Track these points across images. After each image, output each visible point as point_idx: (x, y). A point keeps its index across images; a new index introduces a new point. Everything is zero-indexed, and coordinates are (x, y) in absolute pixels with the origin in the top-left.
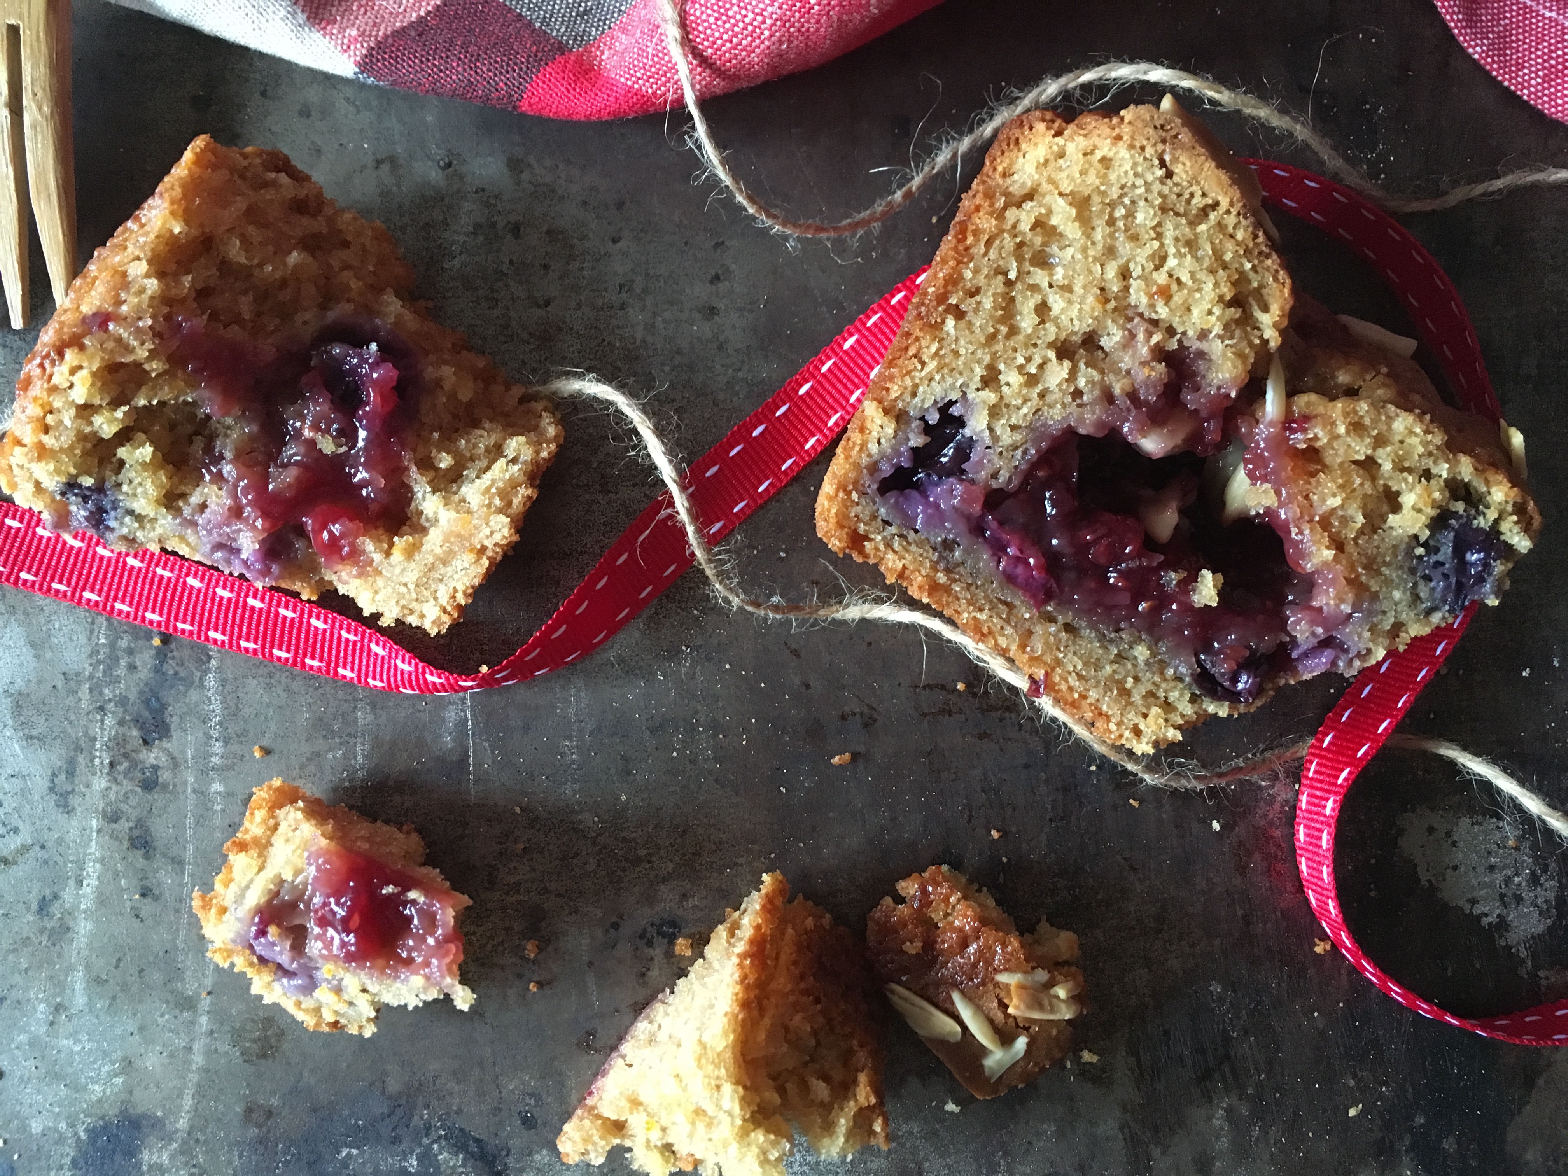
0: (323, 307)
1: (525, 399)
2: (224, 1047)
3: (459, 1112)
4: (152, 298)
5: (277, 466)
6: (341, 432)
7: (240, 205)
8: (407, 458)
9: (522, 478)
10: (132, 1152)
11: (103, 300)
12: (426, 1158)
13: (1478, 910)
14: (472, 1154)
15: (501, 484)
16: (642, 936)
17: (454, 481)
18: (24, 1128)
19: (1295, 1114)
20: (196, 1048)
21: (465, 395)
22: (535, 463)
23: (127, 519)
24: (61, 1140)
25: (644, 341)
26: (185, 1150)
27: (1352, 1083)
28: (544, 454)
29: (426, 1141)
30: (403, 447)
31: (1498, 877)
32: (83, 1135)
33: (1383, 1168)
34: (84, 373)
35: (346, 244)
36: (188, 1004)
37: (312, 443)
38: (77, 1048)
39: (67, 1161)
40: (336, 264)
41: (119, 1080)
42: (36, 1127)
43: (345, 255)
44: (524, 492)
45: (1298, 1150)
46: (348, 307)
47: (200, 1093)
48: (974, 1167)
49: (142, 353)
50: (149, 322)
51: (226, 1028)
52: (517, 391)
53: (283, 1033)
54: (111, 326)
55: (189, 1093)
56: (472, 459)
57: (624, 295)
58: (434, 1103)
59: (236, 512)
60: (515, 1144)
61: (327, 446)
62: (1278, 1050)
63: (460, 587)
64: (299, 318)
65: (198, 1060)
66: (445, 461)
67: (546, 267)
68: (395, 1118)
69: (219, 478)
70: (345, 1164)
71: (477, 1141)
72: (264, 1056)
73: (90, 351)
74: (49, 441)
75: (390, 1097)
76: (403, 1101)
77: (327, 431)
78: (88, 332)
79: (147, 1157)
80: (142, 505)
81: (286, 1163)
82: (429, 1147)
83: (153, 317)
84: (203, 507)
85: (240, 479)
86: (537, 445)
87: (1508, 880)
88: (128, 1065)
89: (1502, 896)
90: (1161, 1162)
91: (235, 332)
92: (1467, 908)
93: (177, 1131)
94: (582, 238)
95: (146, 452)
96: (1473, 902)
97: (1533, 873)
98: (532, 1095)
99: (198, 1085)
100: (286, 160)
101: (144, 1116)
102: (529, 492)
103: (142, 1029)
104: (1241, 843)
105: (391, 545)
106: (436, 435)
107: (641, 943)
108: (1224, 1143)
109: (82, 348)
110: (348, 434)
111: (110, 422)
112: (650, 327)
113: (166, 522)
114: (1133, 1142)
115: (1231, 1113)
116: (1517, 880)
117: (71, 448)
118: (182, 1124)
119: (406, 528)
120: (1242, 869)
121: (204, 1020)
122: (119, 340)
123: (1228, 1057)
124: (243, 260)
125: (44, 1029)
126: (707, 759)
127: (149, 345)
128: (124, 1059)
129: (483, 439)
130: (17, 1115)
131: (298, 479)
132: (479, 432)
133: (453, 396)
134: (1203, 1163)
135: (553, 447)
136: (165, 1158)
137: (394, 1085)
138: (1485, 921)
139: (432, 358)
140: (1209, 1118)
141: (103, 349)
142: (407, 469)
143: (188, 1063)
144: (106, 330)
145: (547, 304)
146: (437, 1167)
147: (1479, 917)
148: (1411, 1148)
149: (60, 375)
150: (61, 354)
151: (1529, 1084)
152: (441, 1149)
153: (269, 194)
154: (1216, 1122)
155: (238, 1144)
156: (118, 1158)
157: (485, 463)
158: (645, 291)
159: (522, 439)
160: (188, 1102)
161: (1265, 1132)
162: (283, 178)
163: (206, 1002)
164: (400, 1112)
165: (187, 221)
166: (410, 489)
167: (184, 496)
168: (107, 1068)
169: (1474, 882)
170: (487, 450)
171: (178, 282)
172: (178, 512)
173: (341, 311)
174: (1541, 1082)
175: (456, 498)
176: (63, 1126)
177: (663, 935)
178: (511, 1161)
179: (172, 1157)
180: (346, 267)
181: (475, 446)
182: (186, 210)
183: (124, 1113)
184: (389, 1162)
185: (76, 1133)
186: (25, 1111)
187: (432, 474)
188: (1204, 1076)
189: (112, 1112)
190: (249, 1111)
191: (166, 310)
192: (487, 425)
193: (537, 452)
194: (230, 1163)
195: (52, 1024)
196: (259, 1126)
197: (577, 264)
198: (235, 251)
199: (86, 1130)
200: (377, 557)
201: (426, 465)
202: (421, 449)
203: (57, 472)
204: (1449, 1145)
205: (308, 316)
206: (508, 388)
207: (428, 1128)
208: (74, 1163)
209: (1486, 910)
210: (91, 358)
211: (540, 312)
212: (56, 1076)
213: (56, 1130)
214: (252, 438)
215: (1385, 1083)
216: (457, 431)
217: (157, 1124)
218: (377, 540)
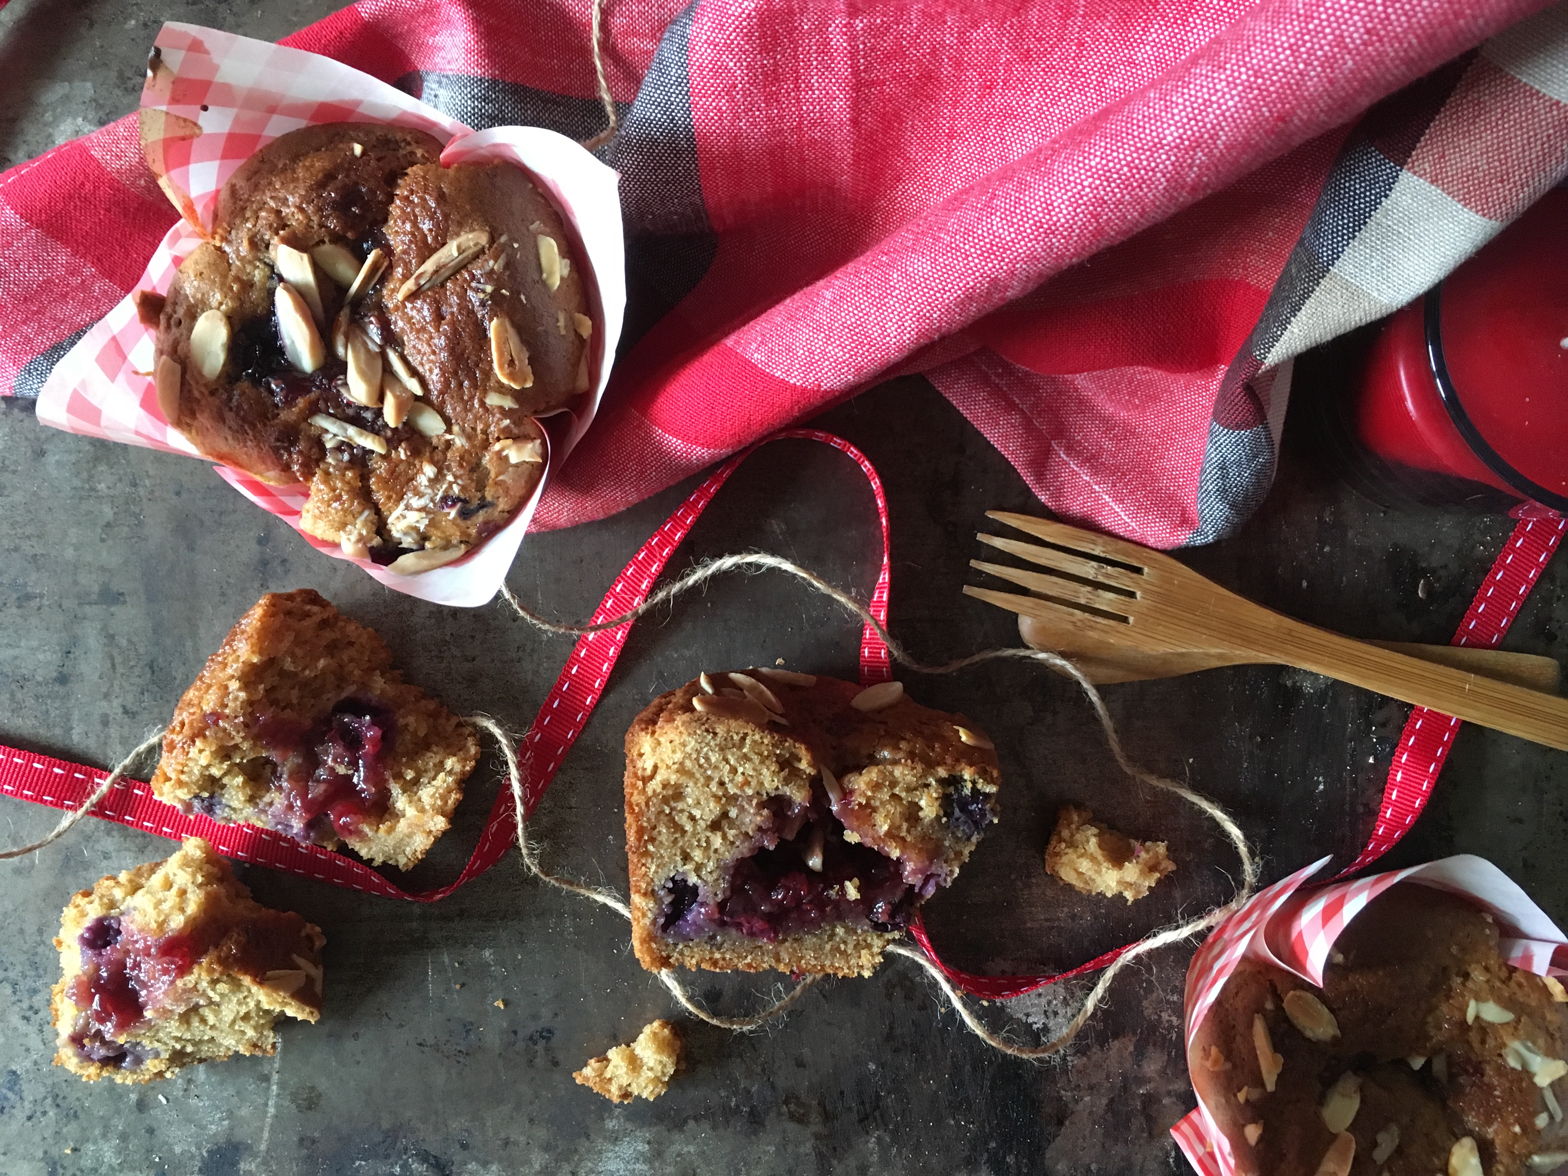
0: (339, 687)
1: (459, 725)
2: (286, 1103)
3: (424, 1140)
4: (242, 702)
5: (313, 781)
6: (349, 763)
7: (290, 637)
8: (388, 774)
9: (453, 786)
10: (234, 1164)
11: (215, 705)
12: (405, 1167)
13: (1030, 1020)
14: (432, 1164)
15: (441, 791)
16: (531, 1038)
17: (415, 784)
18: (171, 1150)
19: (918, 1140)
20: (270, 1103)
21: (422, 733)
22: (463, 773)
23: (227, 810)
24: (192, 1157)
25: (532, 681)
26: (265, 1162)
27: (952, 1122)
28: (468, 768)
29: (405, 1157)
30: (385, 769)
31: (1043, 1001)
32: (205, 1154)
33: (970, 1173)
34: (207, 753)
35: (351, 644)
36: (266, 1079)
37: (332, 769)
38: (201, 1104)
39: (197, 1169)
40: (345, 658)
41: (226, 1123)
42: (178, 1150)
43: (352, 652)
44: (454, 797)
45: (919, 1162)
46: (353, 688)
47: (272, 1130)
48: (727, 1172)
49: (238, 740)
50: (241, 719)
51: (287, 1092)
52: (454, 721)
53: (320, 1095)
54: (221, 723)
55: (266, 1130)
56: (426, 771)
57: (520, 654)
58: (409, 1135)
59: (290, 807)
60: (457, 1159)
61: (341, 770)
62: (908, 1103)
63: (419, 849)
64: (325, 697)
65: (272, 1110)
66: (410, 775)
67: (473, 637)
68: (387, 1144)
69: (280, 788)
70: (357, 1170)
71: (435, 1157)
72: (310, 1108)
73: (210, 739)
74: (184, 778)
75: (383, 1132)
76: (391, 1134)
77: (342, 762)
78: (207, 727)
79: (243, 1166)
80: (235, 804)
81: (324, 1170)
82: (406, 1161)
83: (244, 716)
84: (271, 804)
85: (291, 790)
86: (464, 760)
87: (1049, 1003)
88: (231, 1114)
89: (1045, 1012)
90: (838, 1168)
91: (288, 714)
92: (1024, 1018)
93: (259, 1152)
94: (495, 619)
95: (240, 780)
96: (1028, 1015)
97: (1065, 998)
98: (466, 1131)
99: (272, 1125)
100: (316, 594)
101: (239, 1143)
102: (458, 796)
103: (238, 1093)
104: (889, 981)
105: (378, 828)
106: (404, 760)
107: (530, 1043)
108: (875, 1158)
109: (205, 737)
110: (353, 764)
111: (219, 770)
112: (536, 673)
113: (249, 810)
114: (820, 1156)
115: (879, 1139)
116: (1054, 1002)
117: (198, 781)
118: (263, 1147)
119: (387, 816)
120: (889, 996)
121: (275, 1088)
122: (225, 729)
123: (878, 1107)
124: (292, 669)
125: (181, 1093)
126: (569, 934)
127: (242, 734)
128: (228, 1110)
129: (432, 760)
130: (166, 1143)
131: (325, 791)
132: (429, 754)
133: (415, 733)
134: (863, 1169)
135: (473, 763)
136: (253, 1166)
137: (385, 1125)
138: (1035, 1027)
139: (402, 711)
140: (867, 1142)
141: (216, 738)
142: (387, 780)
143: (266, 1112)
144: (217, 725)
145: (473, 660)
146: (412, 1172)
147: (1031, 1025)
148: (988, 1161)
149: (193, 752)
150: (194, 742)
151: (1060, 1123)
152: (413, 1162)
153: (307, 623)
154: (871, 1145)
155: (295, 1159)
156: (226, 1167)
157: (432, 774)
158: (533, 650)
159: (454, 759)
160: (266, 1135)
161: (899, 1152)
162: (315, 609)
163: (275, 1077)
164: (389, 1140)
165: (261, 653)
166: (390, 791)
167: (261, 797)
168: (218, 1115)
169: (1029, 1003)
170: (435, 765)
171: (256, 690)
172: (256, 805)
173: (350, 690)
174: (1067, 1123)
175: (416, 798)
176: (193, 1149)
177: (543, 1037)
178: (454, 1168)
179: (257, 1167)
180: (351, 660)
181: (427, 763)
182: (261, 648)
183: (229, 1142)
184: (383, 1169)
185: (201, 1154)
186: (171, 1141)
187: (402, 782)
188: (863, 1119)
189: (222, 1140)
190: (302, 1140)
191: (250, 710)
192: (435, 749)
193: (464, 767)
194: (291, 1169)
195: (186, 1090)
196: (308, 1149)
197: (491, 635)
198: (288, 665)
199: (208, 1151)
200: (370, 834)
201: (399, 776)
202: (396, 769)
203: (189, 792)
204: (1011, 1160)
205: (330, 695)
206: (448, 719)
207: (406, 1150)
208: (200, 1170)
209: (1036, 1020)
210: (210, 746)
211: (468, 665)
212: (189, 1121)
213: (190, 1151)
214: (299, 766)
215: (973, 1123)
216: (417, 753)
217: (248, 1147)
218: (370, 824)
